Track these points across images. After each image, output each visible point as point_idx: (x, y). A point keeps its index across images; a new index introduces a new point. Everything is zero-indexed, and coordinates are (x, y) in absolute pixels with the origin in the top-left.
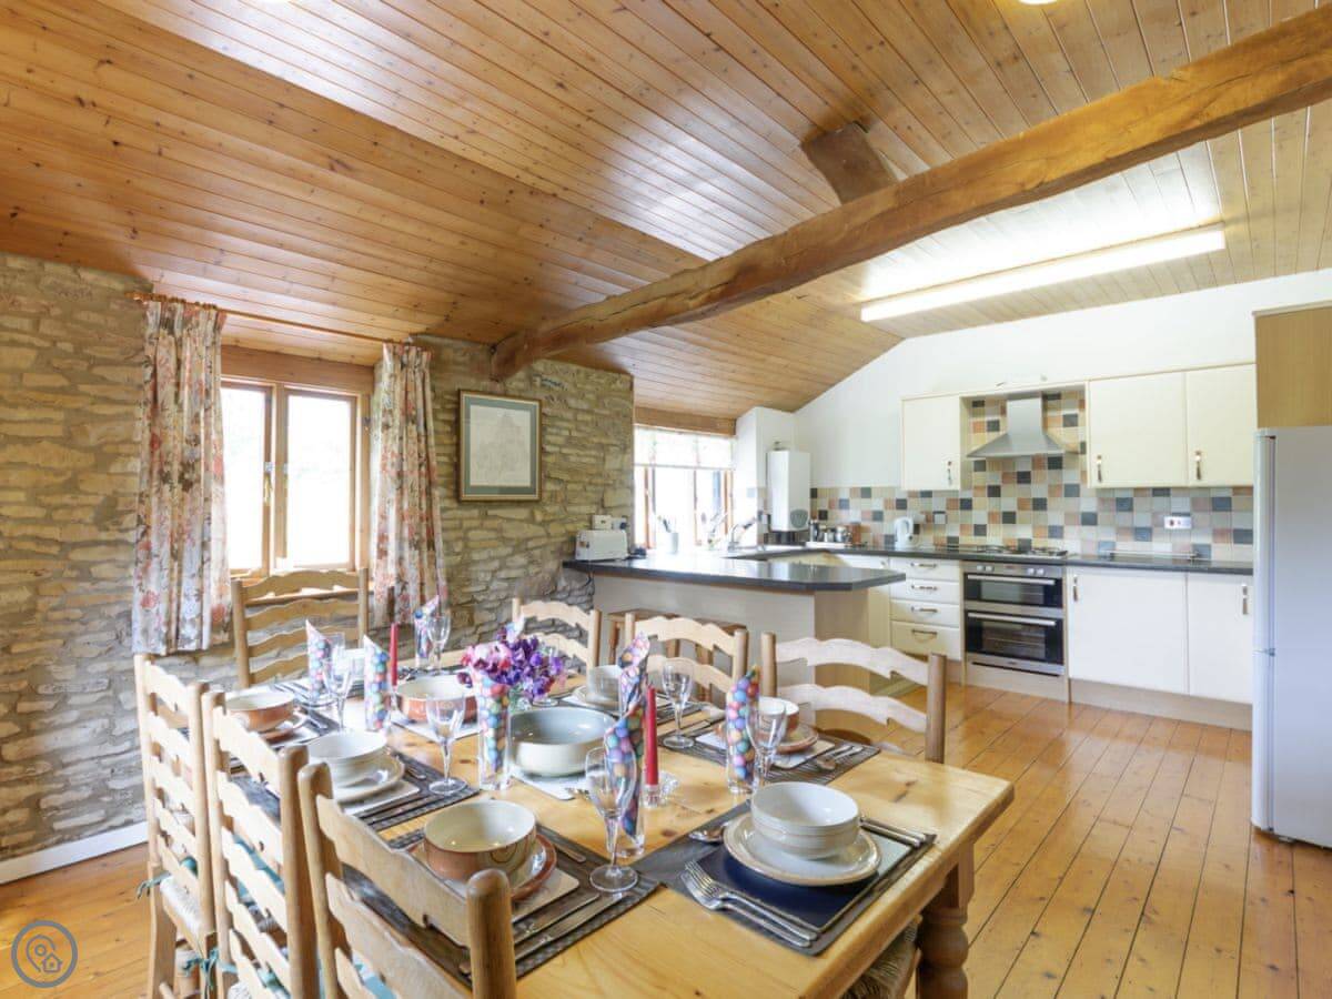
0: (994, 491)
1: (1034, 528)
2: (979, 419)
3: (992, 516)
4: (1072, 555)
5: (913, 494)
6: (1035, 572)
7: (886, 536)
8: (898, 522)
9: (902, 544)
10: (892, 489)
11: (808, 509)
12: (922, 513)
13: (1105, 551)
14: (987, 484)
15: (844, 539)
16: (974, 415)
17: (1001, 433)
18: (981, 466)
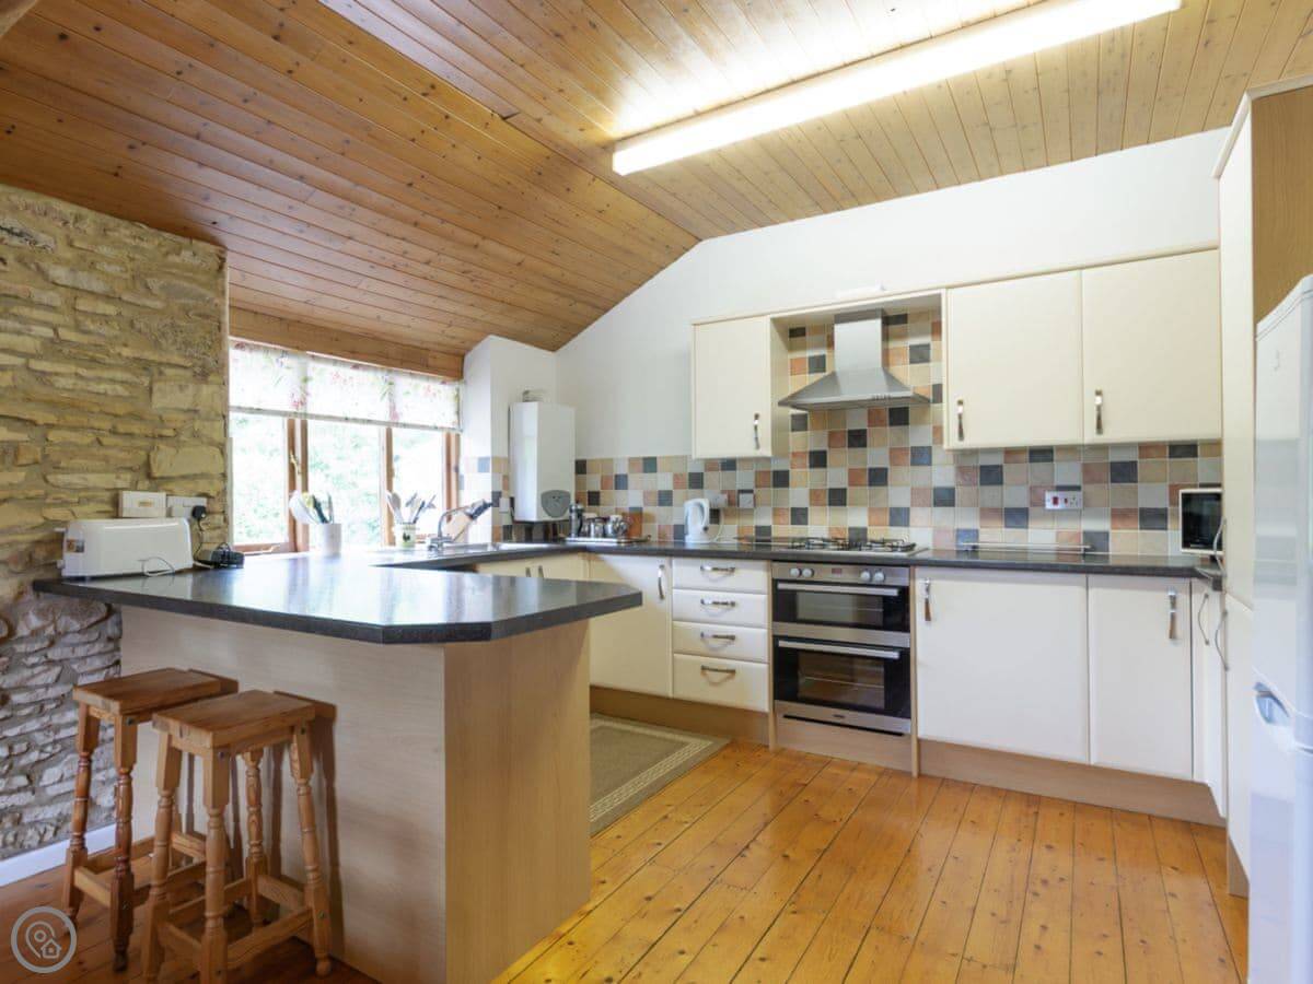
0: (818, 460)
1: (872, 511)
2: (798, 355)
3: (815, 496)
4: (920, 551)
5: (711, 464)
6: (871, 579)
7: (676, 527)
8: (690, 506)
9: (694, 539)
10: (684, 459)
11: (571, 489)
12: (723, 492)
13: (966, 544)
14: (808, 449)
15: (616, 532)
16: (791, 349)
17: (827, 373)
18: (799, 424)
